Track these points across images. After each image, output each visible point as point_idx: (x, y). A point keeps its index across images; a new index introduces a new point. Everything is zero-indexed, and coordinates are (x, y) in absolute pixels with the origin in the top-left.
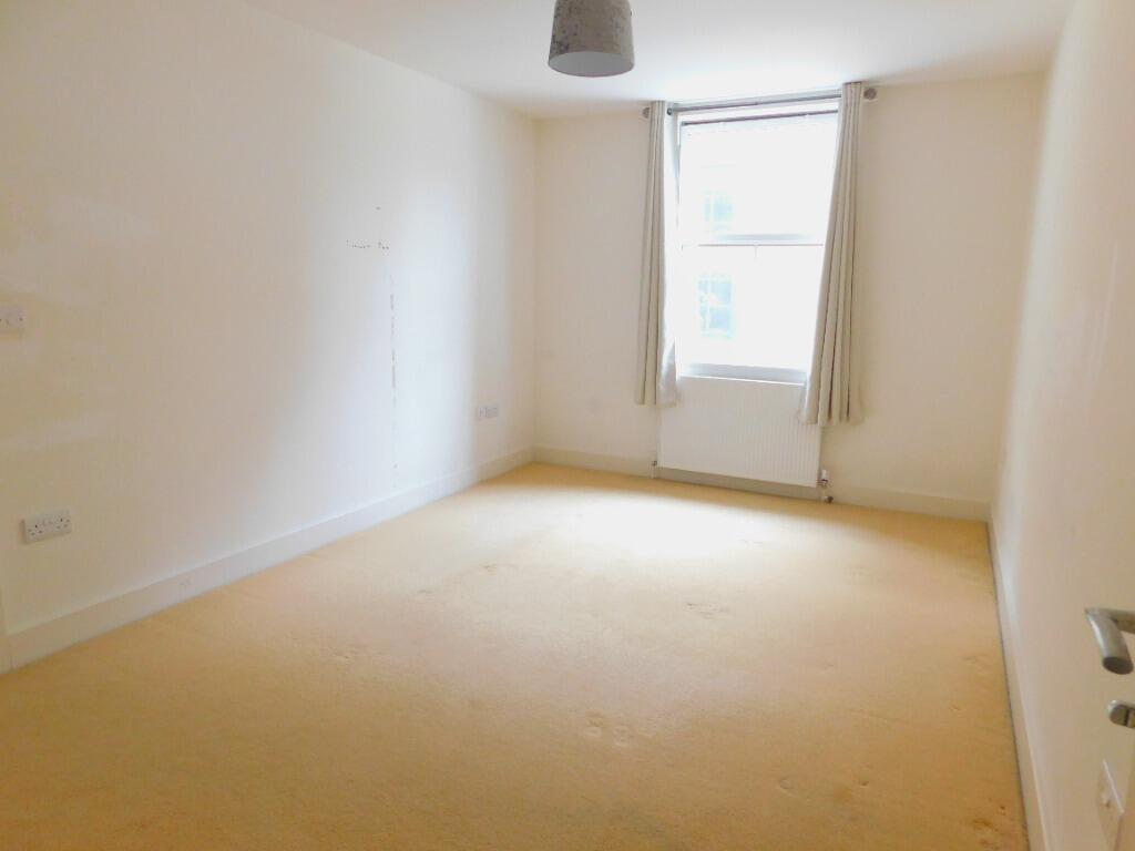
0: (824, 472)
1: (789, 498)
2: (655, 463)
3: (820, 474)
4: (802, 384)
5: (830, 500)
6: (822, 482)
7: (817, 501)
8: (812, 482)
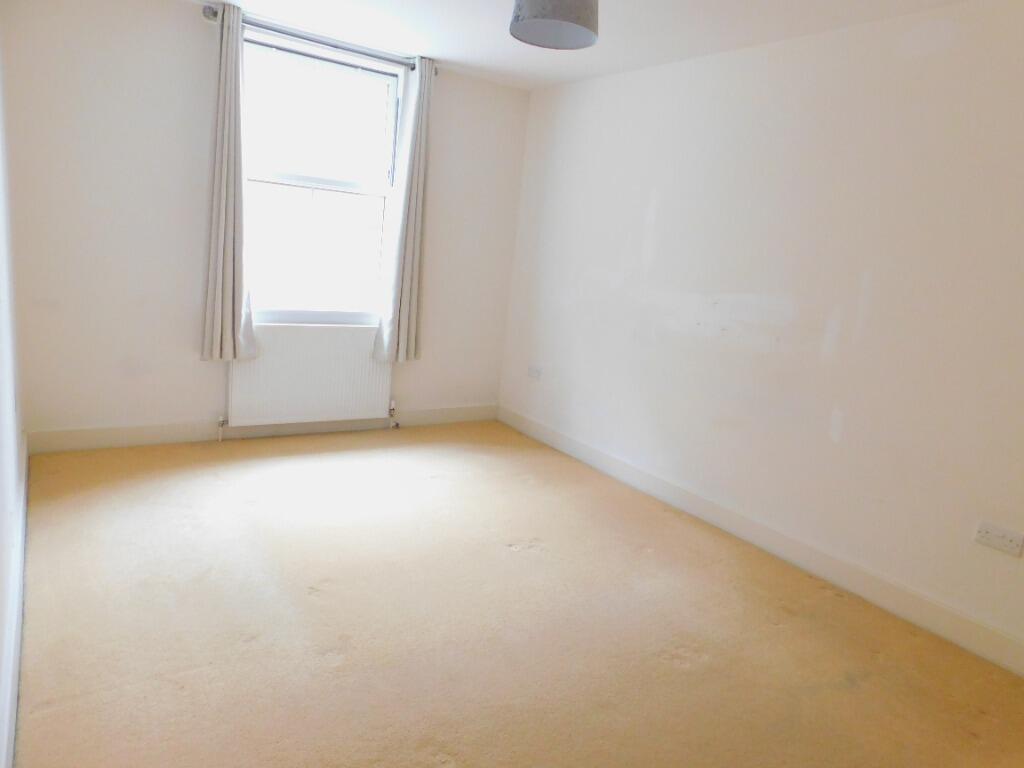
0: (393, 403)
1: (362, 431)
2: (225, 423)
3: (390, 405)
4: (377, 326)
5: (397, 425)
6: (391, 411)
7: (386, 429)
8: (383, 414)
